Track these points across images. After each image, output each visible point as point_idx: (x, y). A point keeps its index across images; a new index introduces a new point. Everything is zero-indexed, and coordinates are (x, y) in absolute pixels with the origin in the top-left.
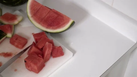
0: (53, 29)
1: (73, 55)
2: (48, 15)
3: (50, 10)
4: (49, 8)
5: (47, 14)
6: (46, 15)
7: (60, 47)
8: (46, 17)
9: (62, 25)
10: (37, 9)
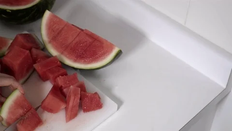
0: (85, 62)
1: (118, 109)
2: (77, 39)
3: (80, 31)
4: (78, 28)
5: (76, 37)
6: (74, 40)
7: (96, 93)
8: (74, 42)
9: (100, 57)
10: (58, 29)
